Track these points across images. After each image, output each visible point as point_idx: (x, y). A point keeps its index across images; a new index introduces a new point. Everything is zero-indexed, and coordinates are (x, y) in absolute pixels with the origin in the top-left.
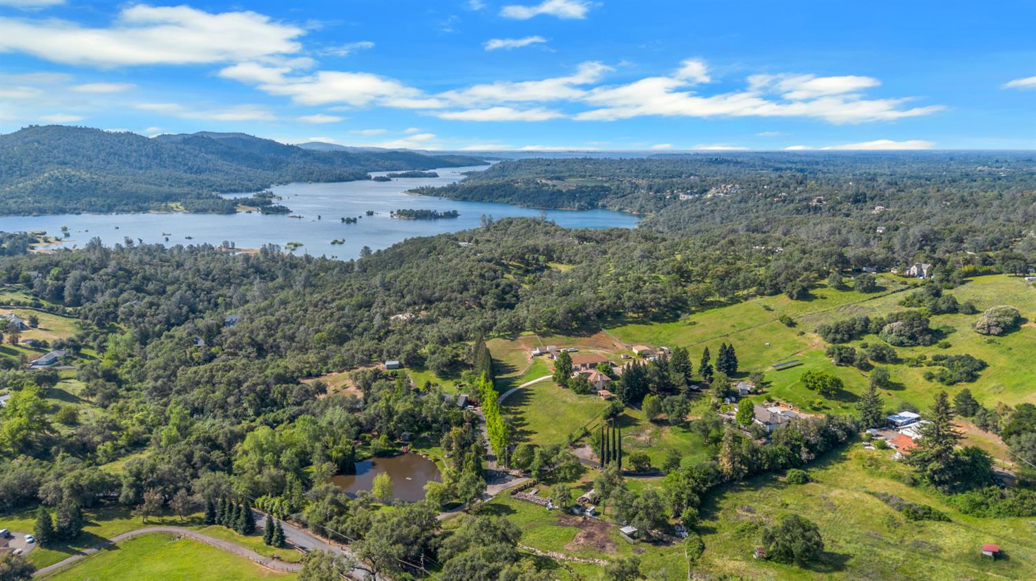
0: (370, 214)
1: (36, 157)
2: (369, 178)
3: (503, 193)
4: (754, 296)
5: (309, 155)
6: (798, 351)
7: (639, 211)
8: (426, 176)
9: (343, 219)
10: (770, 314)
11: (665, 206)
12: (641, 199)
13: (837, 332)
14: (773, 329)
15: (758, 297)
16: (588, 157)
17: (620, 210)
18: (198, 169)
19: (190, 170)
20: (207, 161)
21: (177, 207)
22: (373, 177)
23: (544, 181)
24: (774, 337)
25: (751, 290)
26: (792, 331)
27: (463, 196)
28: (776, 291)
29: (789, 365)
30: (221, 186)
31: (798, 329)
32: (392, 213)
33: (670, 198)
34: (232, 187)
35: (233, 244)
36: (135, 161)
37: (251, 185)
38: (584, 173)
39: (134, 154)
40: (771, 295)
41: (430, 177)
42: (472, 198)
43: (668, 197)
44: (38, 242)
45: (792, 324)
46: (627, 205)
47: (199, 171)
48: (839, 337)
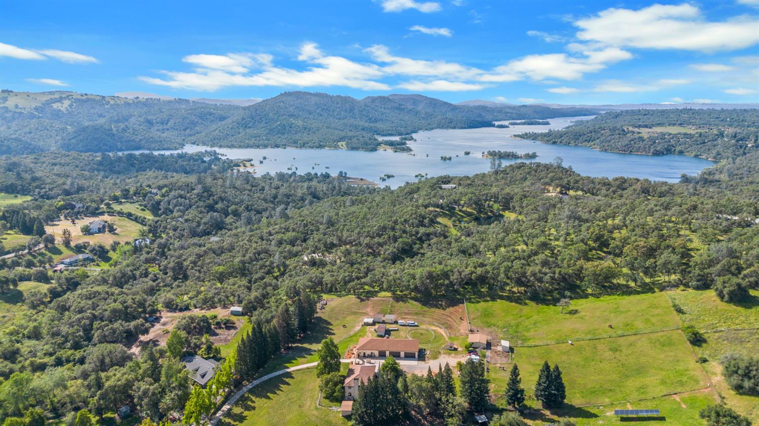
0: (467, 153)
1: (277, 112)
2: (494, 126)
3: (588, 138)
4: (676, 286)
5: (457, 109)
6: (679, 389)
7: (714, 158)
8: (539, 124)
9: (442, 158)
10: (677, 317)
11: (745, 154)
12: (719, 146)
13: (747, 375)
14: (668, 343)
15: (682, 287)
16: (688, 108)
17: (696, 156)
18: (375, 119)
19: (370, 120)
20: (382, 114)
21: (342, 145)
22: (496, 125)
23: (631, 129)
24: (662, 356)
25: (673, 277)
26: (693, 352)
27: (554, 140)
28: (705, 284)
29: (645, 415)
30: (383, 131)
31: (700, 352)
32: (483, 153)
33: (753, 146)
34: (390, 133)
35: (346, 173)
36: (337, 114)
37: (402, 129)
38: (675, 122)
39: (338, 110)
40: (697, 288)
41: (543, 124)
42: (561, 142)
43: (750, 145)
44: (240, 166)
45: (697, 340)
46: (704, 152)
47: (376, 121)
48: (747, 384)
